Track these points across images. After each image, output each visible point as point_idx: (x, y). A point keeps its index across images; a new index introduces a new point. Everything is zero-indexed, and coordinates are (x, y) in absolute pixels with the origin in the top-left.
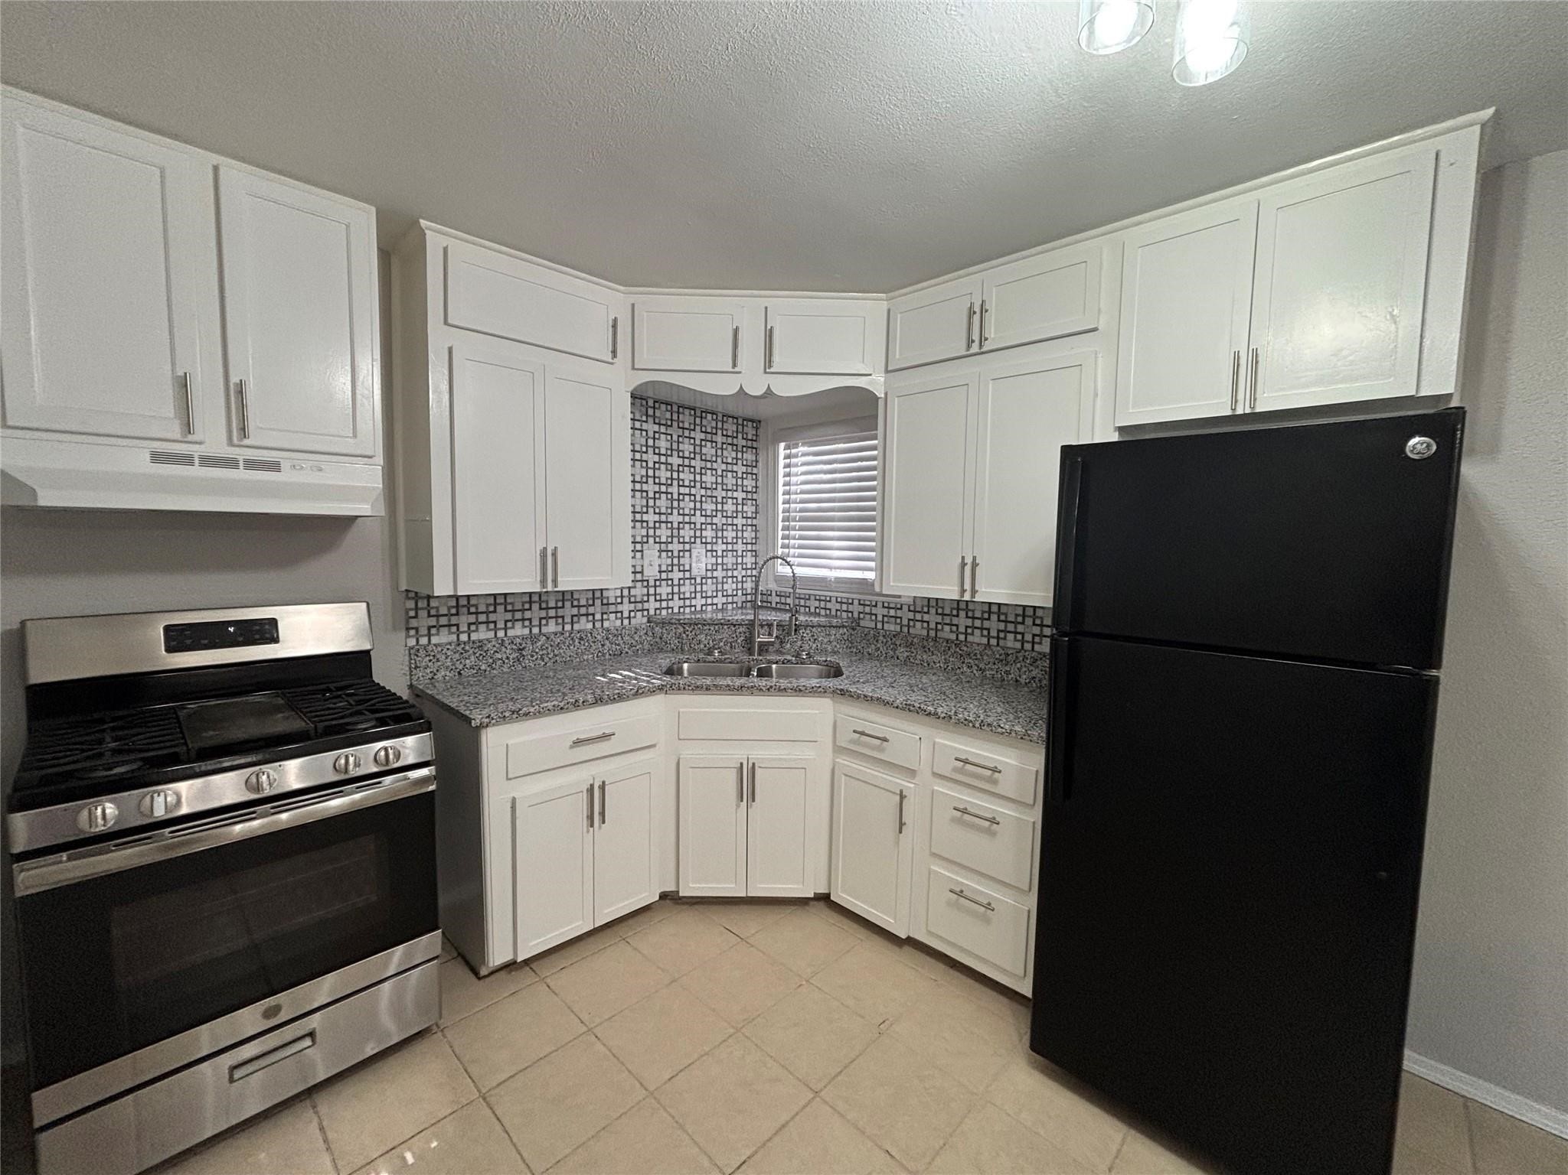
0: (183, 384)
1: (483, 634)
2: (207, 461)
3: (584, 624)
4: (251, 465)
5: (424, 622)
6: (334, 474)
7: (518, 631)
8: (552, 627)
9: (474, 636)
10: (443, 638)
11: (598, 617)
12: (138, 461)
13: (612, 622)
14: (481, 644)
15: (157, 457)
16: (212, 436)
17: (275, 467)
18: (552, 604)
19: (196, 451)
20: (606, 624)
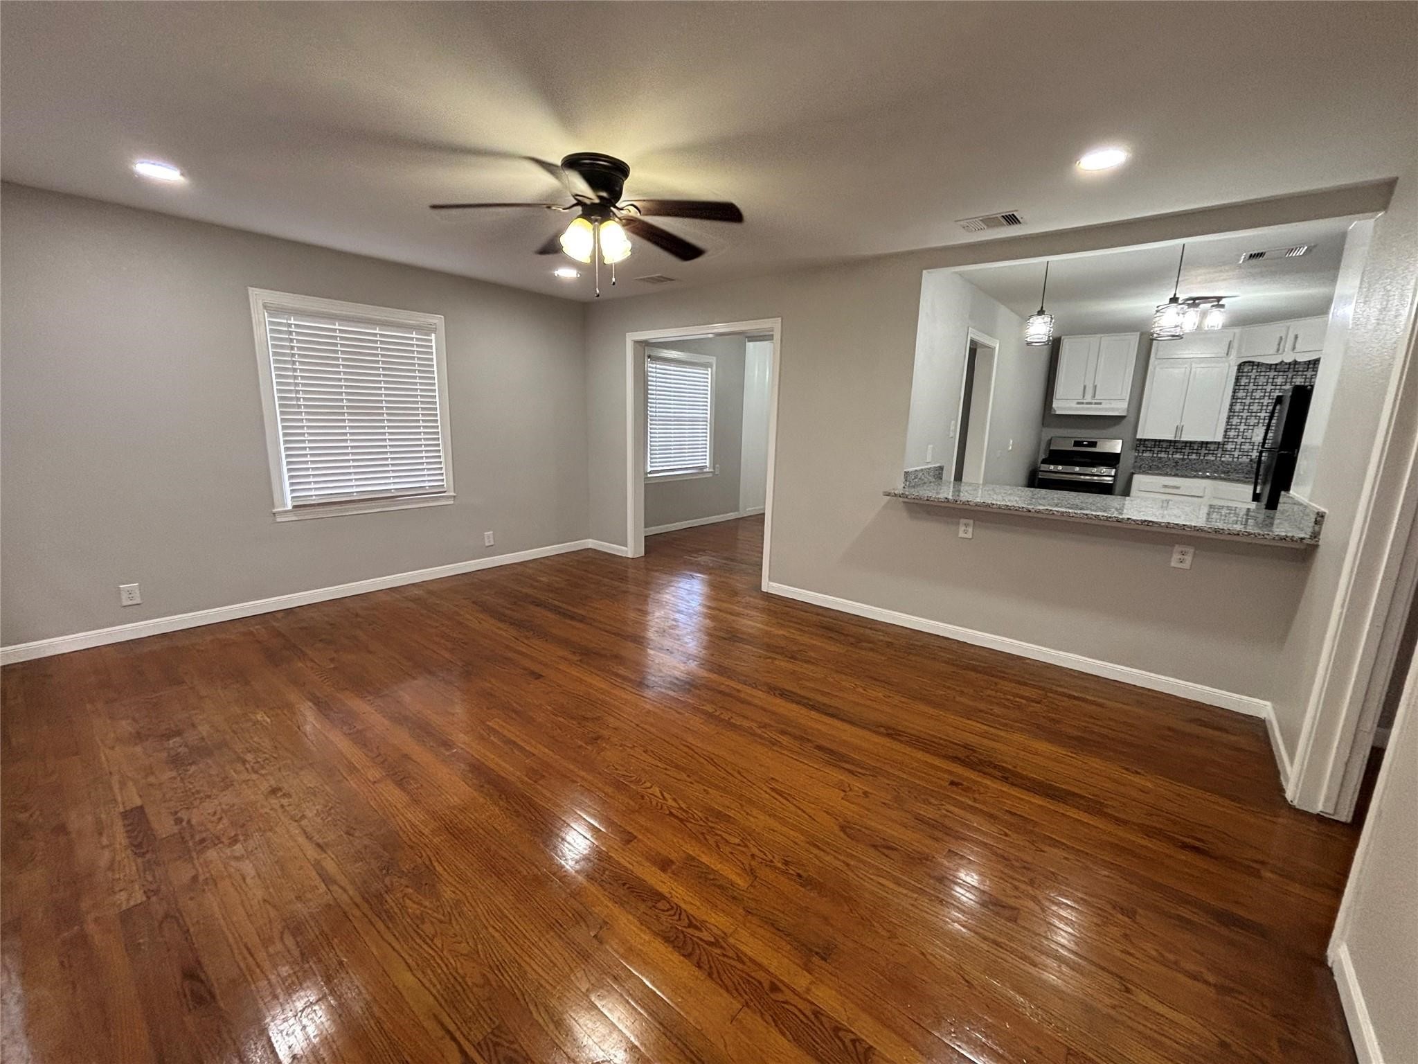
0: (1085, 387)
1: (1163, 455)
2: (1087, 403)
3: (1211, 458)
4: (1096, 403)
5: (1142, 448)
6: (1114, 405)
7: (1178, 456)
8: (1194, 456)
9: (1159, 455)
10: (1147, 454)
11: (1219, 455)
12: (1074, 405)
13: (1227, 458)
14: (1160, 458)
15: (1078, 403)
16: (1088, 398)
17: (1100, 404)
18: (1196, 447)
19: (1085, 401)
20: (1223, 459)
